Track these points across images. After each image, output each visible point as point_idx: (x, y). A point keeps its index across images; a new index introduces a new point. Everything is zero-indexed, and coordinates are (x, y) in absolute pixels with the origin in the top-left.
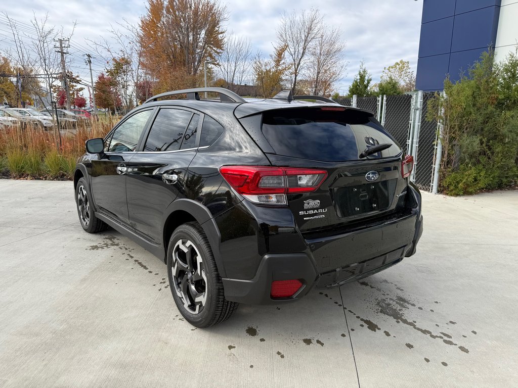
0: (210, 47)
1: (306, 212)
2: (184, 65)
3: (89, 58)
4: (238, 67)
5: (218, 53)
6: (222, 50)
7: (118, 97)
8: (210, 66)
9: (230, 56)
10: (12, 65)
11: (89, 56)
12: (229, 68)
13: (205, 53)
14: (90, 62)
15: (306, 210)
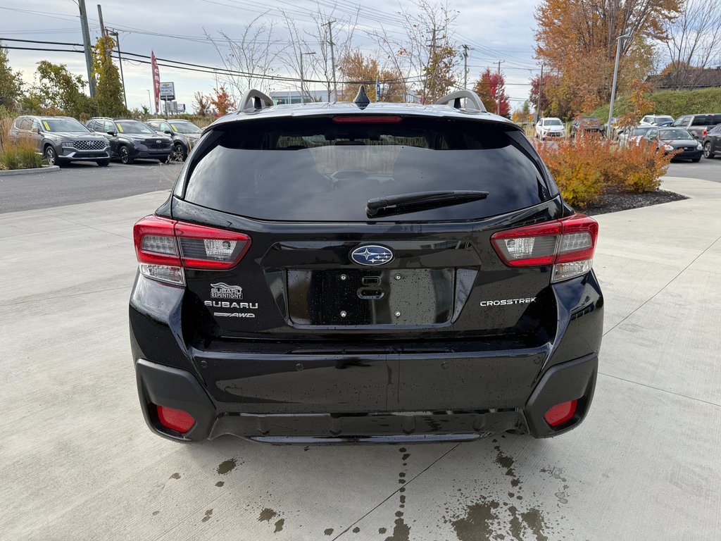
0: (656, 10)
1: (217, 304)
2: (605, 45)
3: (466, 51)
4: (702, 38)
5: (670, 18)
6: (677, 11)
7: (505, 101)
8: (649, 41)
9: (688, 21)
10: (379, 69)
11: (466, 47)
12: (684, 41)
13: (646, 20)
14: (466, 55)
15: (217, 300)
